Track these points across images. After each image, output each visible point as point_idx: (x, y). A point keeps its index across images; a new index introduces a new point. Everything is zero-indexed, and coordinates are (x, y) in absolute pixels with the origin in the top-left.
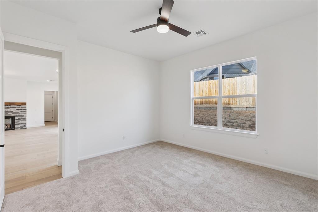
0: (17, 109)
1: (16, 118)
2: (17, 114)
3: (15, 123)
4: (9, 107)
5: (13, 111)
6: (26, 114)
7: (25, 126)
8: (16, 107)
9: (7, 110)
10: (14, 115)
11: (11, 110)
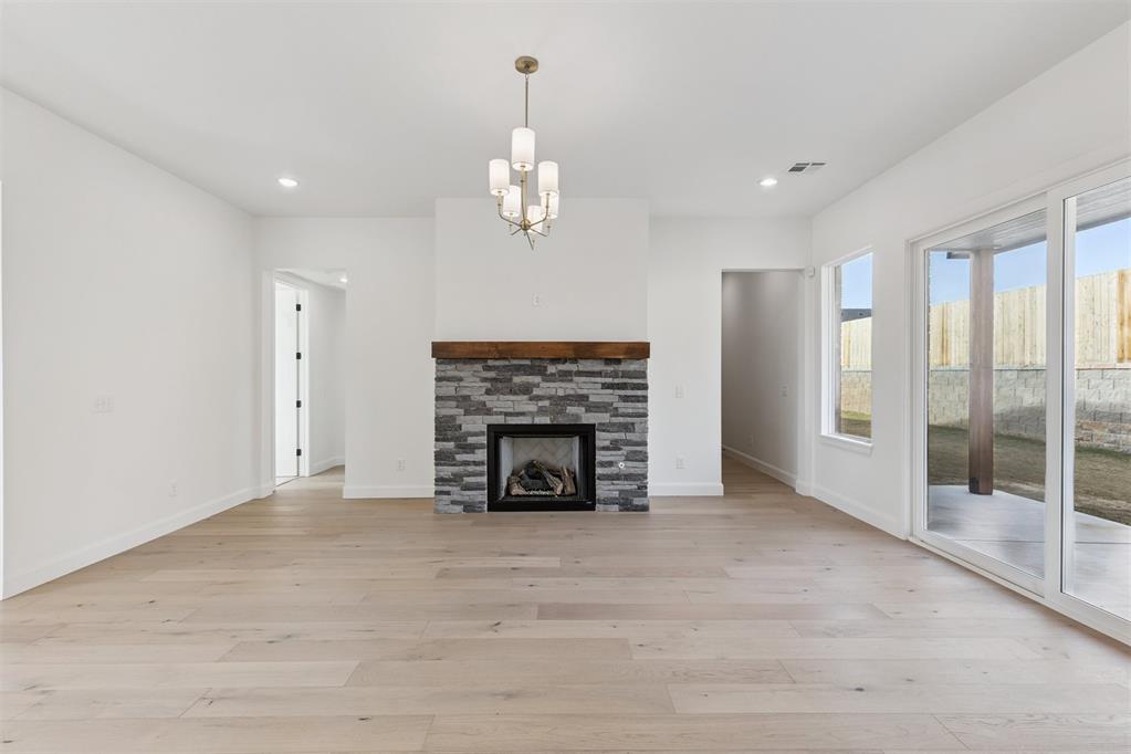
0: (605, 386)
1: (602, 439)
2: (605, 418)
3: (599, 471)
4: (568, 373)
5: (587, 397)
6: (645, 415)
7: (642, 490)
8: (599, 374)
9: (562, 388)
10: (591, 422)
11: (580, 392)
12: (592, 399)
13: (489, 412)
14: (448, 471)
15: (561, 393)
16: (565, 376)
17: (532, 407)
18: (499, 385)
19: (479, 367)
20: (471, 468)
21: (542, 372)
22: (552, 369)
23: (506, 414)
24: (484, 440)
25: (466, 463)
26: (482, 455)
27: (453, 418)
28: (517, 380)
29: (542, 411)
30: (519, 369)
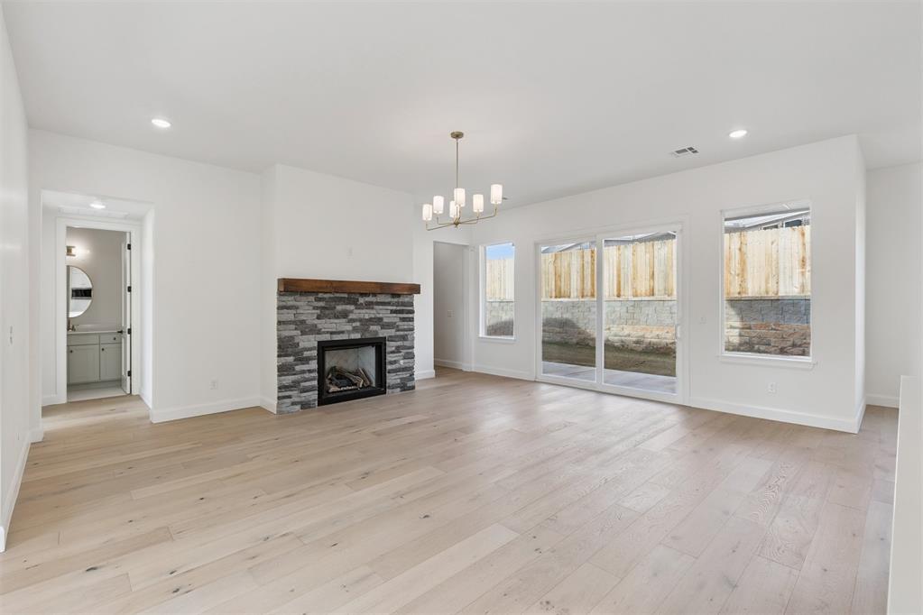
0: (392, 312)
1: (391, 346)
2: (392, 332)
3: (388, 368)
4: (371, 303)
5: (381, 319)
6: (413, 330)
7: (411, 377)
8: (389, 304)
9: (367, 314)
10: (385, 335)
11: (378, 316)
12: (385, 320)
13: (319, 332)
14: (288, 380)
15: (367, 317)
16: (369, 305)
17: (349, 327)
18: (327, 312)
19: (312, 298)
20: (307, 375)
21: (355, 302)
22: (361, 300)
23: (332, 333)
24: (315, 353)
25: (303, 372)
26: (314, 365)
27: (292, 338)
28: (339, 308)
29: (355, 330)
30: (341, 300)
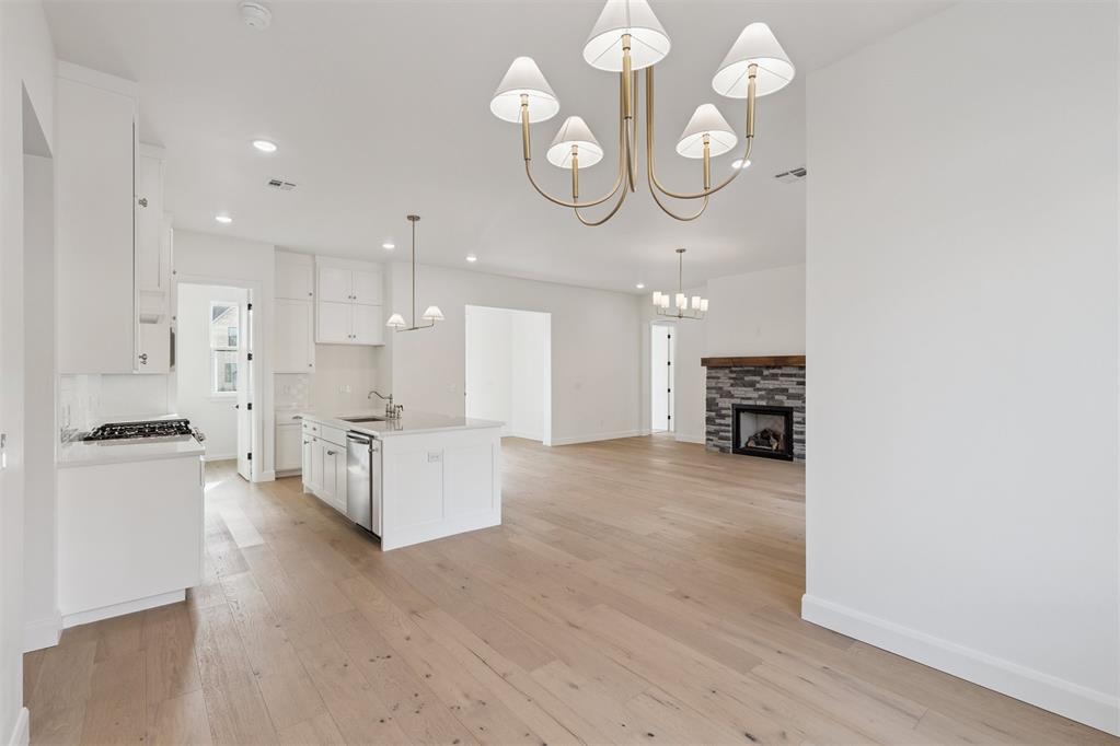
0: (799, 384)
1: (797, 417)
3: (795, 436)
4: (777, 375)
5: (787, 390)
8: (795, 375)
9: (771, 384)
10: (790, 405)
11: (784, 387)
12: (791, 391)
13: (732, 397)
14: (713, 428)
15: (771, 387)
16: (774, 377)
17: (755, 395)
18: (738, 382)
19: (727, 371)
20: (723, 428)
21: (761, 374)
22: (766, 372)
23: (743, 398)
24: (730, 412)
25: (721, 425)
26: (729, 421)
27: (715, 399)
28: (746, 379)
29: (761, 398)
30: (748, 372)
